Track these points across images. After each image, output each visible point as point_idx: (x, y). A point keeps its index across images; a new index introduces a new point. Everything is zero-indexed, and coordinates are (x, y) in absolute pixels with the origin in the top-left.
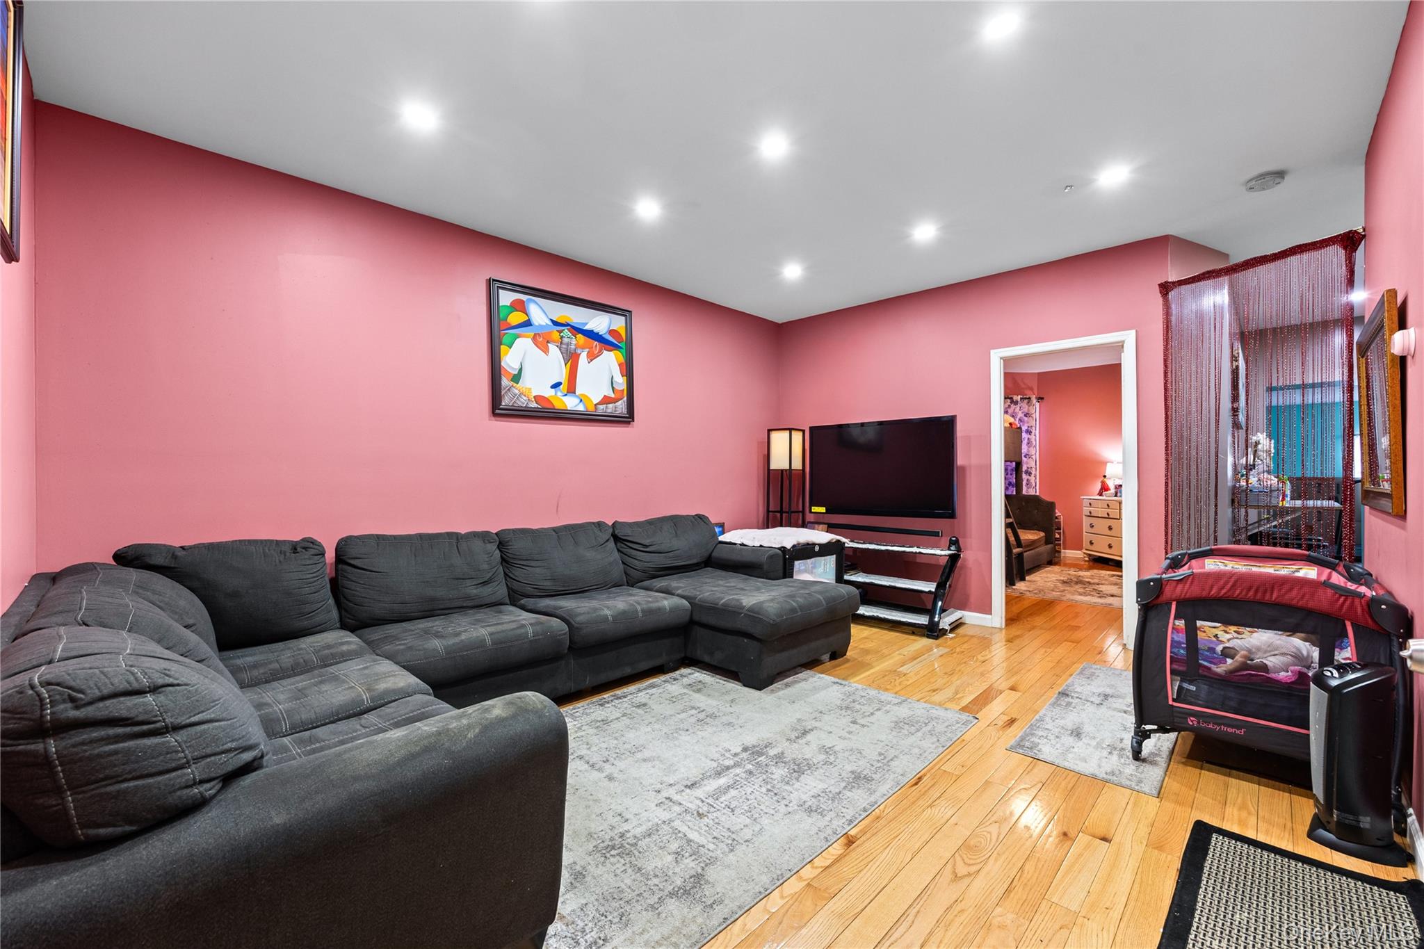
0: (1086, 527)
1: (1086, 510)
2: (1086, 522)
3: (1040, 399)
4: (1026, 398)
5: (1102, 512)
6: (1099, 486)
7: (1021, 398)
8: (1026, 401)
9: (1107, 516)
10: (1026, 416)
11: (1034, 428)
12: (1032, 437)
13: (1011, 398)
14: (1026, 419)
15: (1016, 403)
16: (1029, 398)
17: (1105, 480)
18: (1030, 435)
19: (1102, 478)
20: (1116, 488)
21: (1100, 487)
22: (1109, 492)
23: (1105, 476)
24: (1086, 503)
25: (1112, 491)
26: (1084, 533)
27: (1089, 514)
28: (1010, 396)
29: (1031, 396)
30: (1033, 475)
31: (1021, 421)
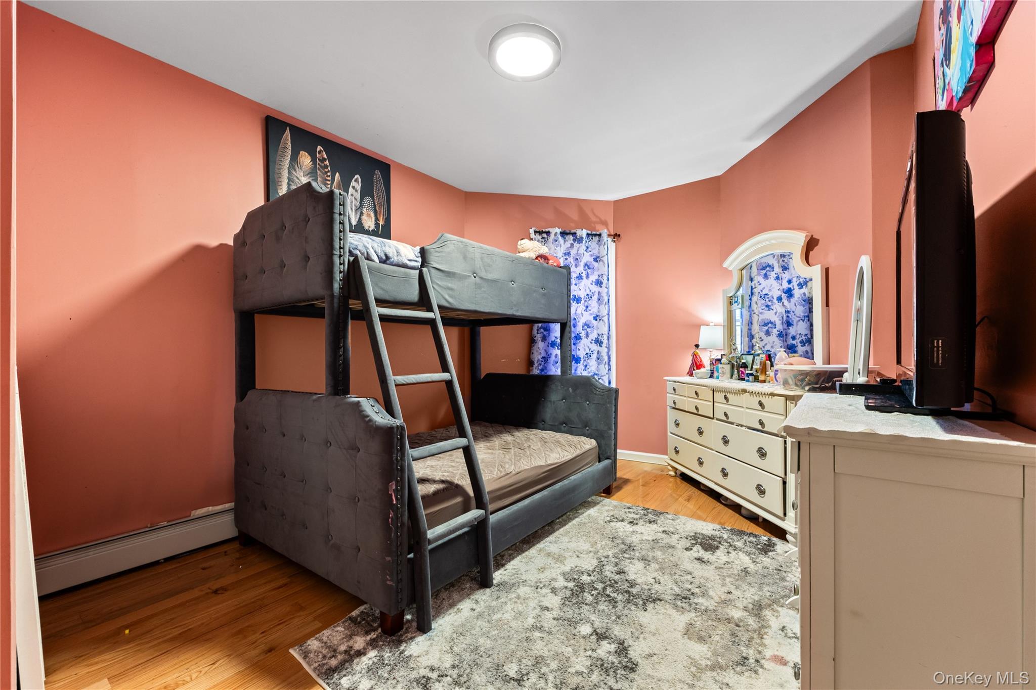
0: (671, 427)
1: (670, 397)
2: (671, 416)
3: (616, 237)
4: (595, 235)
5: (688, 403)
6: (688, 362)
7: (588, 234)
8: (596, 239)
9: (695, 411)
10: (596, 260)
11: (605, 278)
12: (604, 290)
13: (574, 234)
14: (596, 264)
15: (580, 240)
16: (600, 235)
17: (697, 351)
18: (601, 287)
19: (694, 349)
20: (712, 364)
21: (690, 362)
22: (702, 370)
23: (697, 346)
24: (670, 386)
25: (708, 367)
26: (669, 434)
27: (673, 406)
28: (573, 231)
29: (601, 232)
30: (604, 345)
31: (589, 268)
